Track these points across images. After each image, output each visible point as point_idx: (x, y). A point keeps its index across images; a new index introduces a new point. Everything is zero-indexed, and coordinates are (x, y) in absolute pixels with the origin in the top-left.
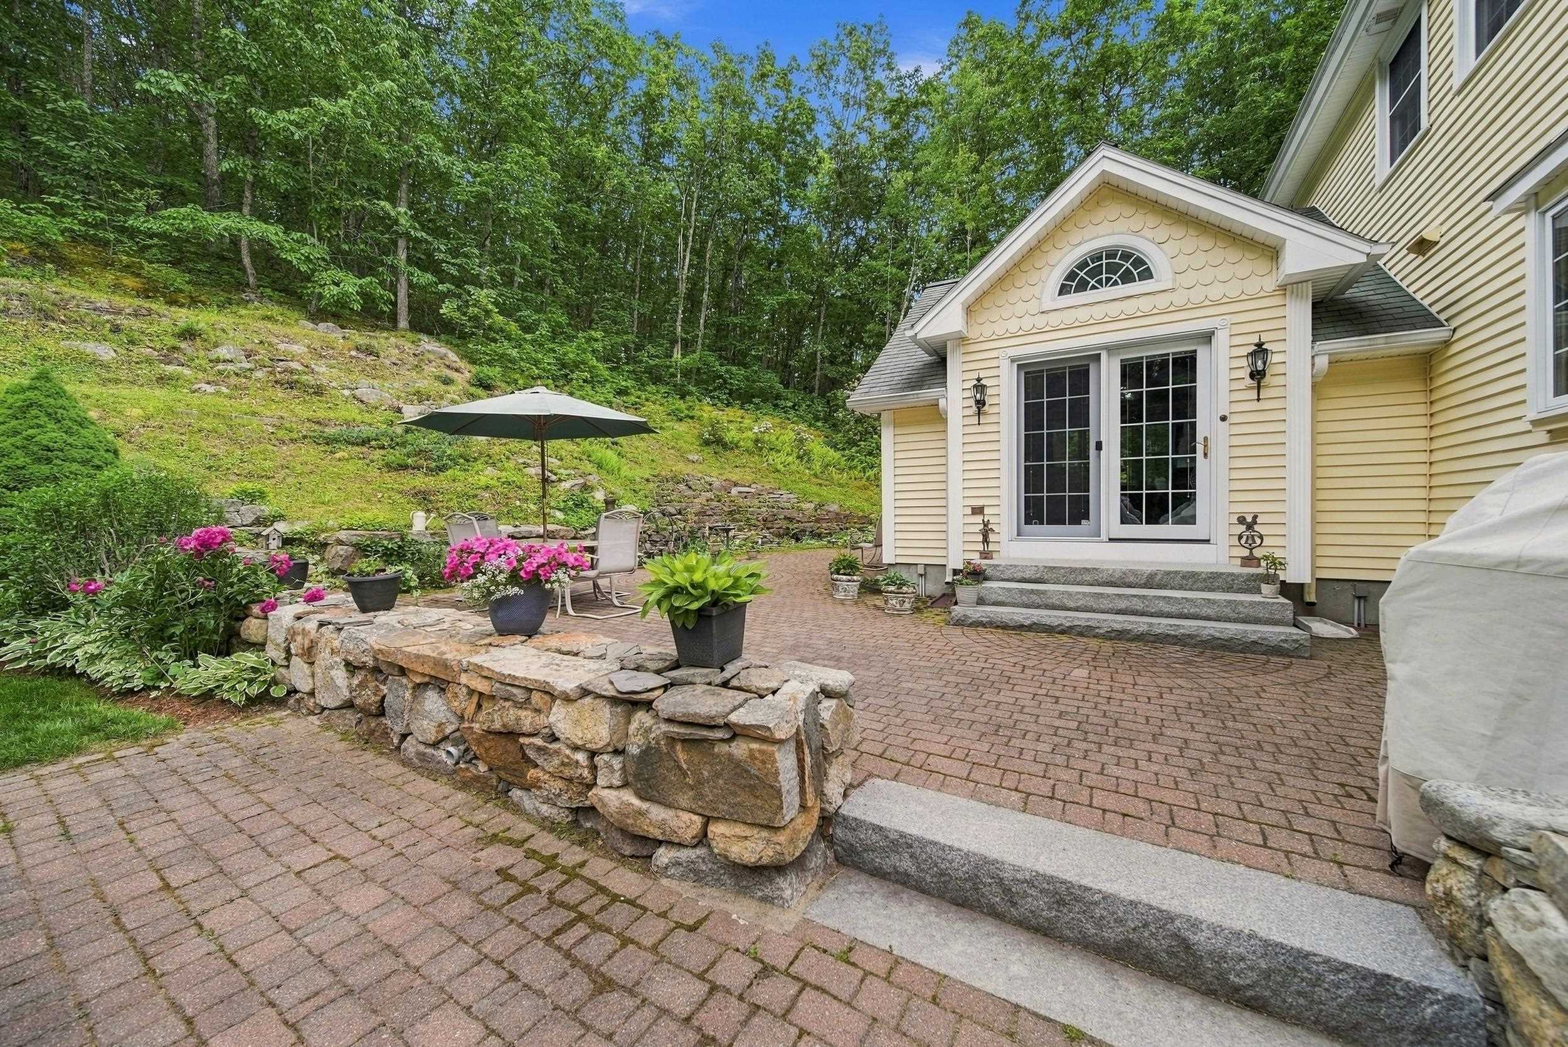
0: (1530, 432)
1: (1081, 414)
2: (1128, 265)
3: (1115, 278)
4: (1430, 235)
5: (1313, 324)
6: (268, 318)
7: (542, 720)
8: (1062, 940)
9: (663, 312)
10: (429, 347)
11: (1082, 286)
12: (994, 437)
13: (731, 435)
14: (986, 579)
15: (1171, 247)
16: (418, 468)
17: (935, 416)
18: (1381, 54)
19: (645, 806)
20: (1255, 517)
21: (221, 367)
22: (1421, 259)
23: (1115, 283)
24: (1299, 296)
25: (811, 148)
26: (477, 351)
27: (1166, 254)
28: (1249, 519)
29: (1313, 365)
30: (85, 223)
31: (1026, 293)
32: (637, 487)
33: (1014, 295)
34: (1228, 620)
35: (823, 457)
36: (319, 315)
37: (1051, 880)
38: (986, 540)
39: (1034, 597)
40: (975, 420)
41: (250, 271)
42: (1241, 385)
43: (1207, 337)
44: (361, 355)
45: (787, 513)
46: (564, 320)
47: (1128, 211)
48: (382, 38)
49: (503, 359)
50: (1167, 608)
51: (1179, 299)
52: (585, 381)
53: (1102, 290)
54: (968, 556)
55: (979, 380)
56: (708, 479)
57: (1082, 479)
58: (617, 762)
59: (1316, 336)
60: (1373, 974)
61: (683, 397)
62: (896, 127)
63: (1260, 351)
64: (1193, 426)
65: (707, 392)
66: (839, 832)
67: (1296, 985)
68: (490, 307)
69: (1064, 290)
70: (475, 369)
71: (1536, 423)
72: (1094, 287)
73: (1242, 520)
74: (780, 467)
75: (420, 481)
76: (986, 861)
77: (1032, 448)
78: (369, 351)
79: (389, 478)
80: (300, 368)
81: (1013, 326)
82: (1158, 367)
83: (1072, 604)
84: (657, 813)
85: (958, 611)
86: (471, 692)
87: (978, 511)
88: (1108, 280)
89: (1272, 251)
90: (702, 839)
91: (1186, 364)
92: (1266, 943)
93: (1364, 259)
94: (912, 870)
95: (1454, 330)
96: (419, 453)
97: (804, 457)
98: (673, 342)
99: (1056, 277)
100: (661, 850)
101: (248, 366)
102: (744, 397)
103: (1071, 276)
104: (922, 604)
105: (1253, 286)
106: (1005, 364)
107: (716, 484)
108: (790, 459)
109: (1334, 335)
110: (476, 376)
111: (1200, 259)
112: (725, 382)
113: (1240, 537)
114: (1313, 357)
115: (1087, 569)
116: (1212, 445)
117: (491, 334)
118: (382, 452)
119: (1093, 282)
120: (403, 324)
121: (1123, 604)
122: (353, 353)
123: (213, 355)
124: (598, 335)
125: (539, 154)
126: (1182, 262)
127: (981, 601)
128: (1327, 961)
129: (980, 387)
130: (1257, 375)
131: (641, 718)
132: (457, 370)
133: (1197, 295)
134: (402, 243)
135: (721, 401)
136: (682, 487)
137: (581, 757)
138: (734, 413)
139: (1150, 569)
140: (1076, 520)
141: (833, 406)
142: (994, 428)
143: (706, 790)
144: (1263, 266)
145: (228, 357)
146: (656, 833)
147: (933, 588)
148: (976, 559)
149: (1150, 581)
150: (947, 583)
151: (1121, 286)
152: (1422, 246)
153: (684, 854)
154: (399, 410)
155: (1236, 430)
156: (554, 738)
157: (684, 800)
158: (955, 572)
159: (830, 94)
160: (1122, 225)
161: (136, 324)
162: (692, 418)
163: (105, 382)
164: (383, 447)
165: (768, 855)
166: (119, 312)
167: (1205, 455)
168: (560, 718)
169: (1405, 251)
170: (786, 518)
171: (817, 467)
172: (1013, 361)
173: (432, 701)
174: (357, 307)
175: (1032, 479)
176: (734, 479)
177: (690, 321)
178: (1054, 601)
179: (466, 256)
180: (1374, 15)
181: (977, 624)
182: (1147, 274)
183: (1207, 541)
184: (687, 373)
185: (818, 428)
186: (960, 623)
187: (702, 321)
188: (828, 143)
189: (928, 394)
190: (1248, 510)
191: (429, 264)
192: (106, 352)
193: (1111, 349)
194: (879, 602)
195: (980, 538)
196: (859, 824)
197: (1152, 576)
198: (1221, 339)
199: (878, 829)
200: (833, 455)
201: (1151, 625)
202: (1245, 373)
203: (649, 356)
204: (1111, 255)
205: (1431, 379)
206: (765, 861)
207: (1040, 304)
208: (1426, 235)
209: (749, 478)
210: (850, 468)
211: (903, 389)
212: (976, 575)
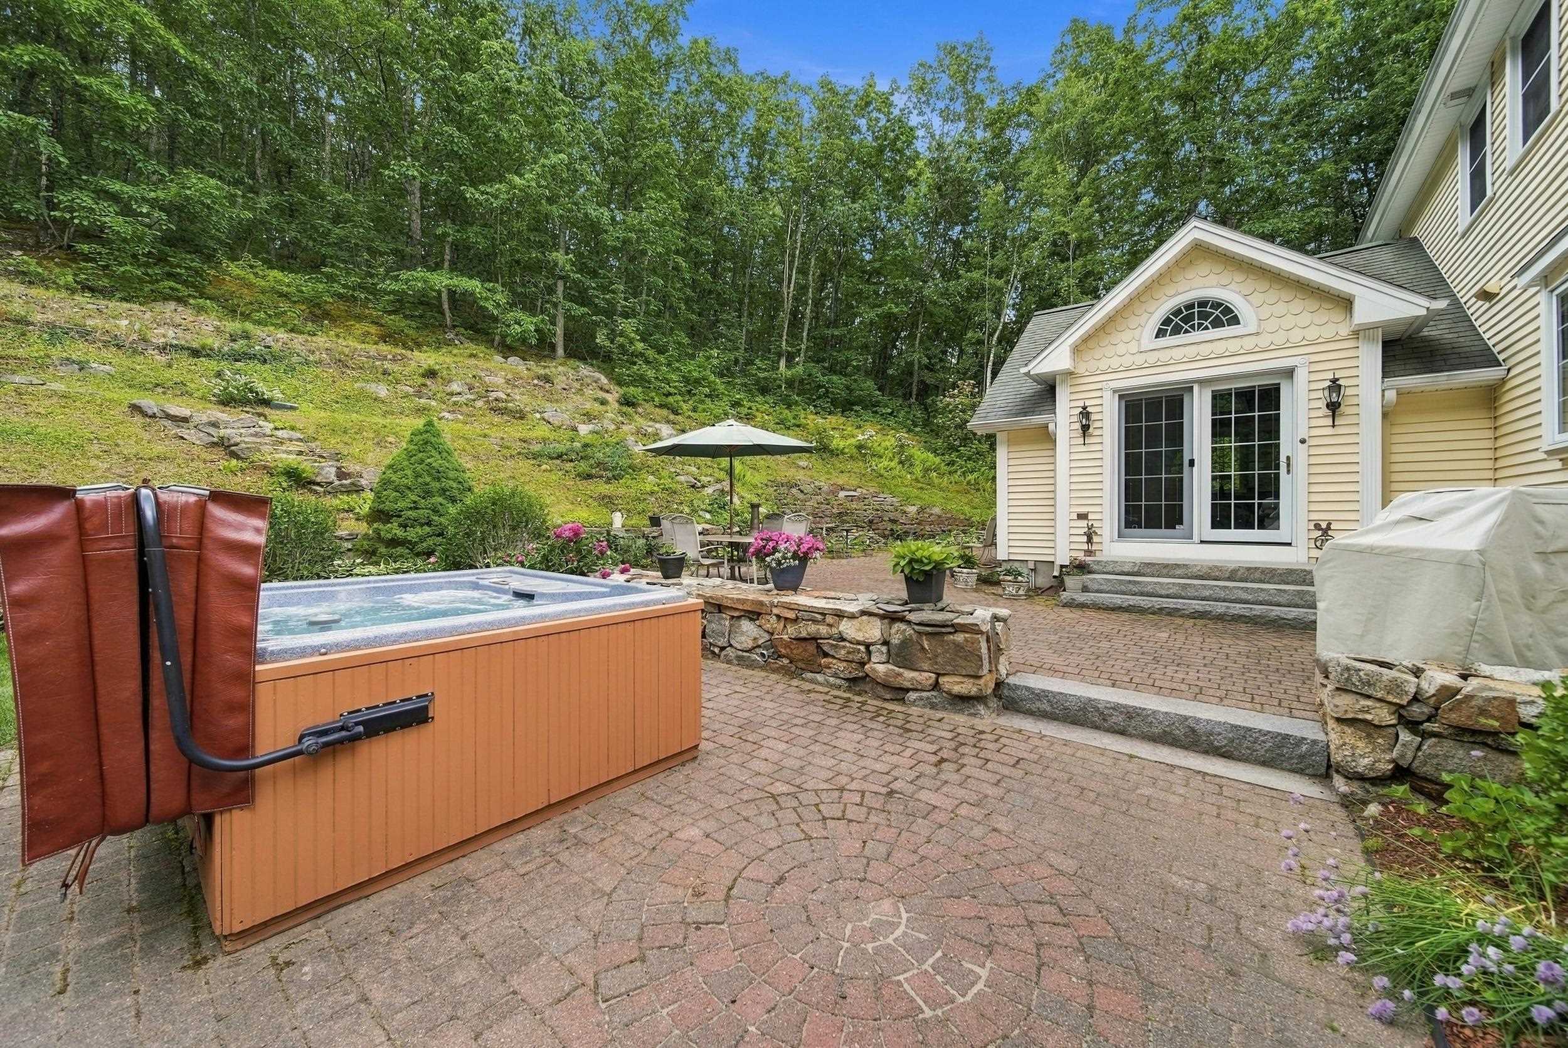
0: (1545, 460)
1: (1176, 435)
2: (1217, 312)
3: (1206, 323)
4: (1491, 288)
5: (1383, 362)
6: (472, 356)
7: (834, 631)
8: (1131, 736)
9: (770, 329)
10: (586, 372)
11: (1177, 331)
12: (1098, 455)
13: (837, 443)
14: (1090, 572)
15: (1257, 298)
16: (601, 477)
17: (1046, 437)
18: (1462, 119)
19: (901, 670)
20: (1329, 524)
21: (454, 399)
22: (1487, 305)
23: (1207, 328)
24: (1371, 340)
25: (911, 162)
26: (623, 374)
27: (1251, 305)
28: (1324, 525)
29: (1383, 396)
30: (344, 286)
31: (1126, 335)
32: (760, 492)
33: (1116, 338)
34: (1297, 606)
35: (923, 462)
36: (507, 349)
37: (1125, 707)
38: (1090, 541)
39: (1131, 586)
40: (1081, 441)
41: (448, 314)
42: (1320, 413)
43: (1289, 373)
44: (541, 383)
45: (892, 515)
46: (686, 341)
47: (1218, 268)
48: (556, 117)
49: (641, 380)
50: (1244, 596)
51: (1264, 341)
52: (706, 396)
53: (1193, 333)
54: (1075, 554)
55: (1085, 408)
56: (817, 484)
57: (1176, 490)
58: (884, 649)
59: (1385, 374)
60: (1279, 734)
61: (789, 407)
62: (996, 136)
63: (1335, 386)
64: (1278, 446)
65: (811, 401)
66: (1006, 692)
67: (1246, 744)
68: (633, 335)
69: (1160, 333)
70: (621, 391)
71: (1549, 453)
72: (1187, 331)
73: (1317, 527)
74: (882, 472)
75: (604, 488)
76: (1090, 700)
77: (1131, 464)
78: (547, 379)
79: (583, 485)
80: (504, 397)
81: (1115, 363)
82: (1246, 397)
83: (1164, 592)
84: (909, 674)
85: (1065, 596)
86: (778, 617)
87: (1082, 516)
88: (1200, 325)
89: (1346, 303)
90: (936, 686)
91: (1270, 397)
92: (1232, 726)
93: (1424, 312)
94: (1048, 709)
95: (1509, 370)
96: (599, 464)
97: (906, 462)
98: (780, 355)
99: (1154, 321)
100: (911, 693)
101: (472, 397)
102: (846, 405)
103: (1167, 322)
104: (1035, 592)
105: (1328, 332)
106: (1107, 395)
107: (825, 488)
108: (893, 464)
109: (1402, 373)
110: (624, 395)
111: (1281, 308)
112: (827, 391)
113: (1316, 540)
114: (1383, 391)
115: (1178, 566)
116: (1293, 462)
117: (635, 357)
118: (572, 464)
119: (1186, 327)
120: (560, 351)
121: (1207, 593)
122: (536, 382)
123: (448, 389)
124: (715, 352)
125: (671, 197)
126: (1265, 312)
127: (1085, 589)
128: (1260, 731)
129: (1085, 414)
130: (1334, 407)
131: (899, 626)
132: (608, 392)
133: (1279, 338)
134: (560, 284)
135: (824, 409)
136: (794, 491)
137: (862, 648)
138: (835, 420)
139: (1233, 566)
140: (1171, 525)
141: (929, 411)
142: (1098, 447)
143: (939, 660)
144: (1337, 315)
145: (459, 390)
146: (908, 685)
147: (1042, 581)
148: (1081, 556)
149: (1233, 575)
150: (1055, 577)
151: (1211, 330)
152: (1486, 296)
153: (925, 694)
154: (575, 429)
155: (1313, 451)
156: (843, 639)
157: (926, 666)
158: (1062, 566)
159: (928, 111)
160: (1213, 279)
161: (396, 368)
162: (798, 426)
163: (385, 414)
164: (571, 461)
165: (974, 691)
166: (385, 358)
167: (1288, 472)
168: (847, 628)
169: (1474, 299)
170: (890, 520)
171: (918, 471)
172: (1115, 392)
173: (746, 625)
174: (534, 342)
175: (1131, 491)
176: (841, 483)
177: (794, 335)
178: (1149, 589)
179: (613, 292)
180: (1448, 93)
181: (1082, 606)
182: (1235, 321)
183: (1290, 544)
184: (790, 384)
185: (916, 434)
186: (1070, 605)
187: (805, 334)
188: (926, 155)
189: (1038, 419)
190: (1323, 518)
191: (582, 298)
192: (382, 391)
193: (1202, 382)
194: (1000, 591)
195: (1085, 539)
196: (1017, 687)
197: (1234, 571)
198: (1301, 376)
199: (1027, 689)
200: (933, 459)
201: (1228, 608)
202: (1322, 404)
203: (760, 368)
204: (1203, 304)
205: (1495, 408)
206: (972, 693)
207: (1139, 345)
208: (1488, 288)
209: (855, 482)
210: (950, 473)
211: (1017, 415)
212: (1081, 568)
